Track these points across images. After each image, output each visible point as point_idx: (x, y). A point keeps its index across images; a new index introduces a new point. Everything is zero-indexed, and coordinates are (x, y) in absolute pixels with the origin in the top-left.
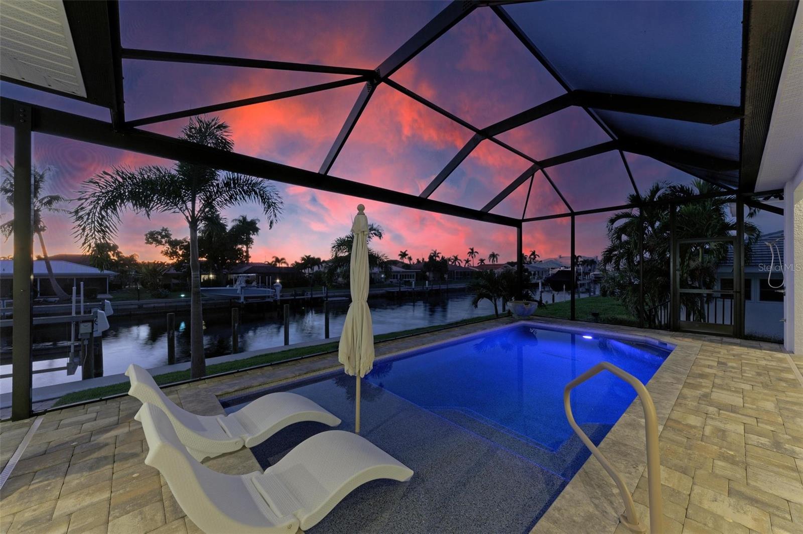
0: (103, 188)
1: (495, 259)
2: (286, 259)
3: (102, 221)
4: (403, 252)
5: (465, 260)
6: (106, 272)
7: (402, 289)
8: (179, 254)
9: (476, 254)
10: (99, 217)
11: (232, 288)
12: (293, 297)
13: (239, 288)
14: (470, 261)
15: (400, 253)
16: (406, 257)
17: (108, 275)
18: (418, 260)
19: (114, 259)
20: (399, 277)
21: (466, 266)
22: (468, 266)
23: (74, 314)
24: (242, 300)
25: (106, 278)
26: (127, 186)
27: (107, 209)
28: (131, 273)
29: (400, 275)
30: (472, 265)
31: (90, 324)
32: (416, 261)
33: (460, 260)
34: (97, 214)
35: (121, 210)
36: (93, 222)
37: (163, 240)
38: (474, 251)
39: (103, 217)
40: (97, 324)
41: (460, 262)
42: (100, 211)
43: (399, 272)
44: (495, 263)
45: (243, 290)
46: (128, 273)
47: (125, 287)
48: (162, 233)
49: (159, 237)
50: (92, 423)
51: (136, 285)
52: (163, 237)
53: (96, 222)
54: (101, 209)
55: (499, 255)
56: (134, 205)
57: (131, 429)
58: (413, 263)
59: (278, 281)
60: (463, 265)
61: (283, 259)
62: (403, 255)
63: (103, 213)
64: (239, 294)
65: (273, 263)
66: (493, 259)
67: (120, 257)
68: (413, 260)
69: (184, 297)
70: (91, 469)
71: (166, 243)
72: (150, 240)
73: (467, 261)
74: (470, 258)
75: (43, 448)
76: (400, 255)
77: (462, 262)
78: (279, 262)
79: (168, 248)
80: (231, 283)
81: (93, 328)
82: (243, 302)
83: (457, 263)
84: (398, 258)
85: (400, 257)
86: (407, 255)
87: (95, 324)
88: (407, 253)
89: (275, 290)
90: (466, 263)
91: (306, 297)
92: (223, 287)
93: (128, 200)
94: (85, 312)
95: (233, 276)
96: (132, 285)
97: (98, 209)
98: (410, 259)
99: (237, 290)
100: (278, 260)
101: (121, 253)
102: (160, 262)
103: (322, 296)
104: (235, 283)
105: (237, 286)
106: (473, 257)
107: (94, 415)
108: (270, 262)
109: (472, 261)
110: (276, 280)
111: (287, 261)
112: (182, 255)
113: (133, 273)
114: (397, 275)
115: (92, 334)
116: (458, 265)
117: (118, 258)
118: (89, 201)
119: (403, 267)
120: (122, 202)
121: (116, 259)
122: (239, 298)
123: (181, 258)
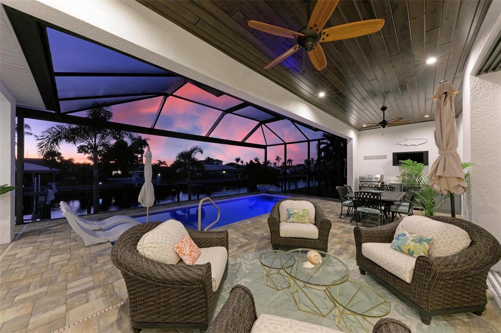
0: (52, 134)
1: (291, 163)
2: (166, 162)
3: (51, 148)
4: (238, 158)
5: (274, 163)
6: (53, 169)
7: (233, 180)
8: (99, 159)
9: (280, 160)
10: (50, 147)
11: (130, 179)
12: (168, 184)
13: (134, 179)
14: (276, 163)
15: (236, 159)
16: (240, 161)
17: (55, 171)
18: (247, 163)
19: (58, 162)
20: (232, 173)
21: (275, 166)
22: (276, 166)
23: (35, 191)
24: (136, 186)
25: (53, 173)
26: (63, 133)
27: (54, 143)
28: (69, 170)
29: (233, 172)
30: (278, 166)
31: (44, 197)
32: (246, 163)
33: (271, 163)
34: (49, 145)
35: (60, 144)
36: (47, 149)
37: (89, 151)
38: (279, 158)
39: (52, 146)
40: (48, 197)
41: (270, 164)
42: (51, 144)
43: (232, 170)
44: (291, 165)
45: (137, 180)
46: (67, 170)
47: (65, 178)
48: (88, 146)
49: (87, 149)
50: (47, 225)
51: (72, 177)
52: (89, 149)
53: (49, 149)
54: (51, 143)
55: (293, 161)
56: (66, 141)
57: (62, 226)
58: (244, 165)
59: (159, 175)
60: (272, 166)
61: (164, 162)
62: (238, 160)
63: (52, 145)
64: (134, 182)
65: (158, 164)
66: (289, 163)
67: (62, 160)
68: (244, 163)
69: (101, 184)
70: (47, 234)
71: (91, 152)
72: (81, 150)
73: (275, 164)
74: (277, 162)
75: (30, 231)
76: (235, 160)
77: (272, 164)
78: (162, 164)
79: (92, 155)
80: (130, 176)
81: (46, 199)
82: (136, 187)
83: (269, 165)
84: (235, 162)
85: (236, 161)
86: (240, 160)
87: (47, 197)
88: (240, 159)
89: (157, 180)
90: (274, 165)
91: (176, 184)
92: (126, 178)
93: (63, 139)
94: (41, 190)
95: (132, 172)
96: (70, 177)
97: (50, 143)
98: (242, 162)
99: (133, 180)
100: (161, 163)
101: (63, 157)
102: (87, 164)
103: (185, 183)
104: (132, 176)
105: (134, 178)
106: (278, 161)
107: (48, 224)
108: (156, 163)
109: (278, 163)
110: (158, 174)
111: (167, 163)
112: (101, 160)
113: (71, 170)
114: (231, 172)
115: (45, 202)
116: (270, 166)
117: (61, 160)
118: (45, 140)
119: (236, 167)
120: (61, 140)
121: (60, 161)
122: (134, 185)
123: (100, 161)
